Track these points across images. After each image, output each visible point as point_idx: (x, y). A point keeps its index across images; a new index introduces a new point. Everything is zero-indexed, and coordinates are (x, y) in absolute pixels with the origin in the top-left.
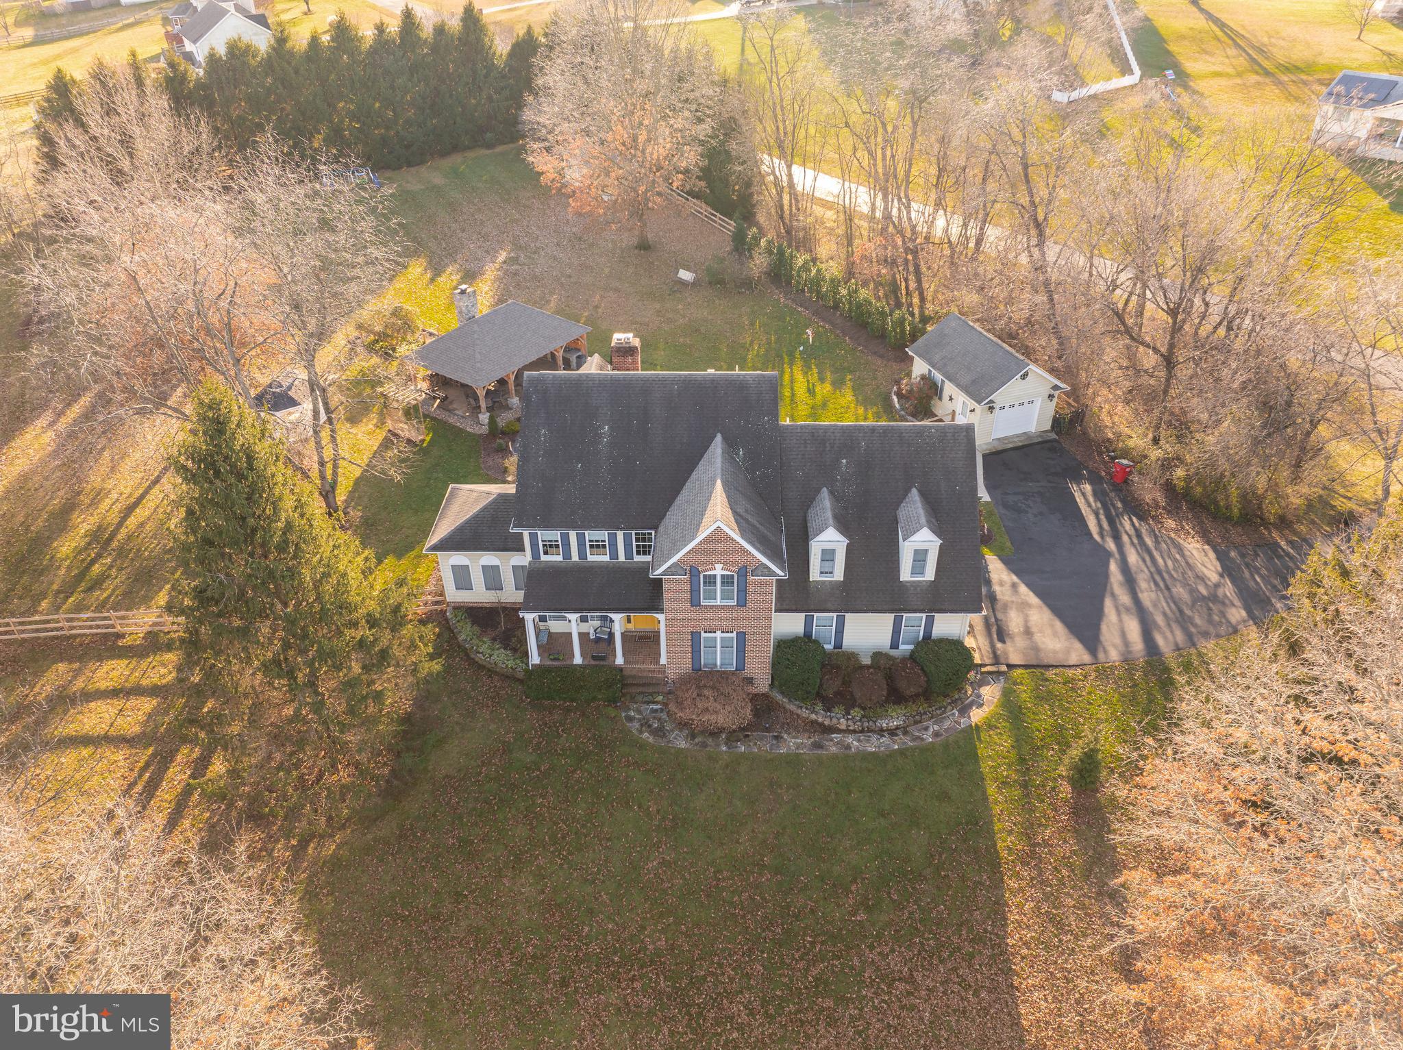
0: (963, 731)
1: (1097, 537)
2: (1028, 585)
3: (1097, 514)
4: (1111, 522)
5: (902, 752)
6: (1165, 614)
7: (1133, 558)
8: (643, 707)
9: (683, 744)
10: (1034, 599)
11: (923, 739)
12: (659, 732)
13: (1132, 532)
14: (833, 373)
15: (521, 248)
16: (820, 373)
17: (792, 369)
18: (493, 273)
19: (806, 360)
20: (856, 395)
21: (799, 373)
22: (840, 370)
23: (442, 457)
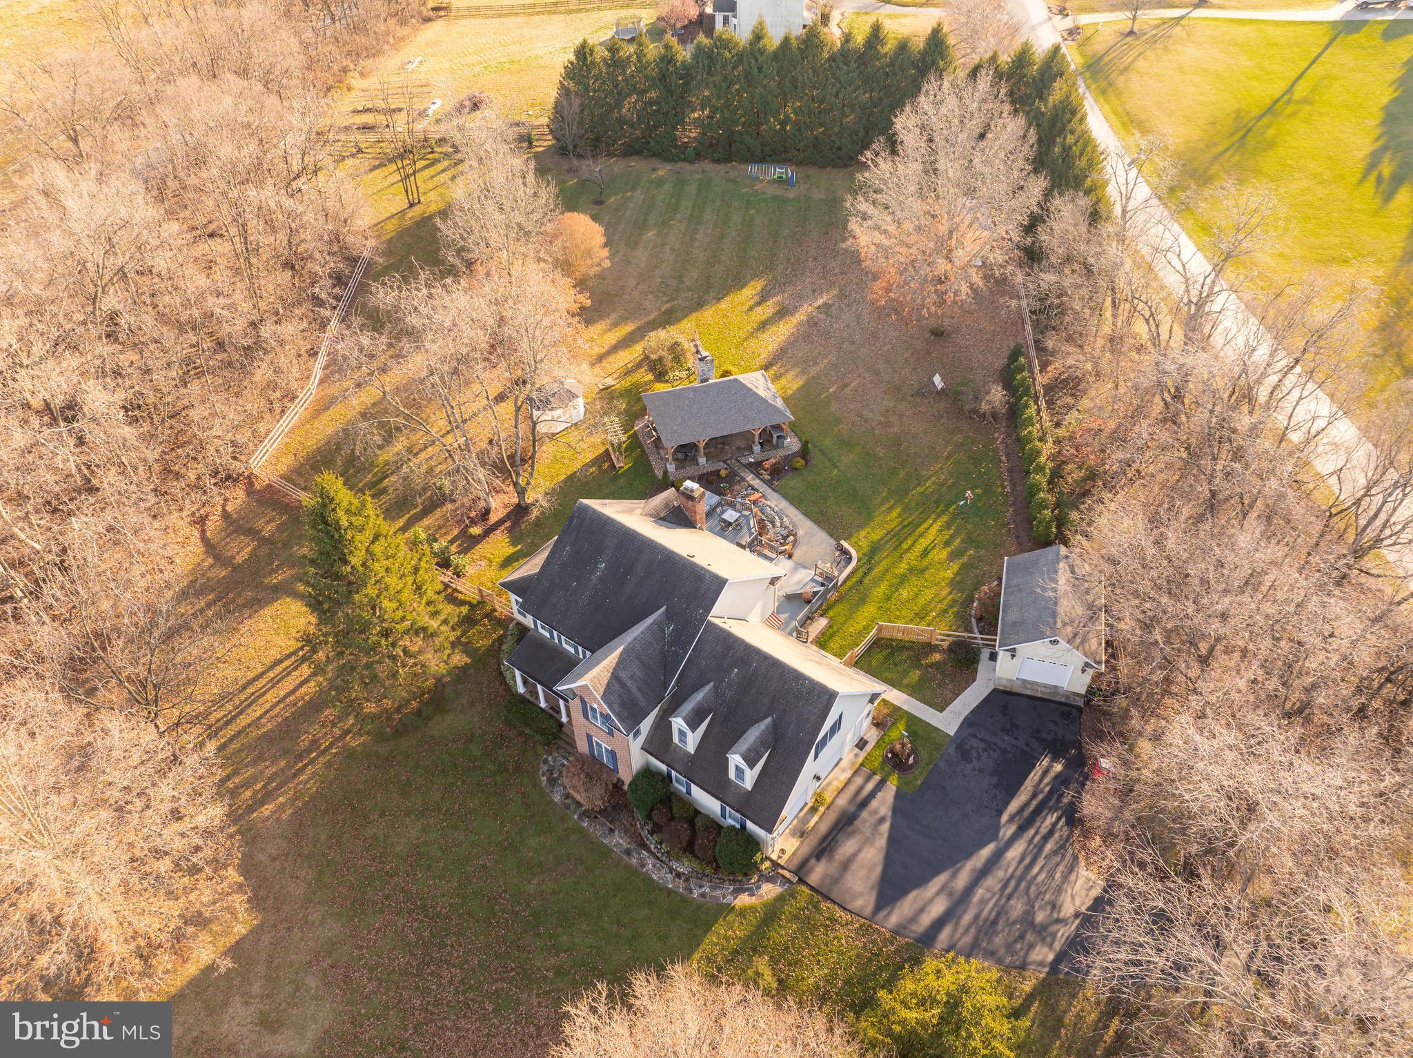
0: (721, 905)
1: (1005, 818)
2: (892, 825)
3: (1034, 796)
4: (1038, 811)
5: (669, 892)
6: (977, 917)
7: (1014, 853)
8: (560, 758)
9: (557, 798)
10: (882, 842)
11: (691, 892)
12: (552, 782)
13: (1044, 830)
14: (962, 541)
15: (842, 296)
16: (952, 537)
17: (935, 521)
18: (800, 317)
19: (954, 517)
20: (957, 574)
21: (936, 527)
22: (971, 541)
23: (622, 488)
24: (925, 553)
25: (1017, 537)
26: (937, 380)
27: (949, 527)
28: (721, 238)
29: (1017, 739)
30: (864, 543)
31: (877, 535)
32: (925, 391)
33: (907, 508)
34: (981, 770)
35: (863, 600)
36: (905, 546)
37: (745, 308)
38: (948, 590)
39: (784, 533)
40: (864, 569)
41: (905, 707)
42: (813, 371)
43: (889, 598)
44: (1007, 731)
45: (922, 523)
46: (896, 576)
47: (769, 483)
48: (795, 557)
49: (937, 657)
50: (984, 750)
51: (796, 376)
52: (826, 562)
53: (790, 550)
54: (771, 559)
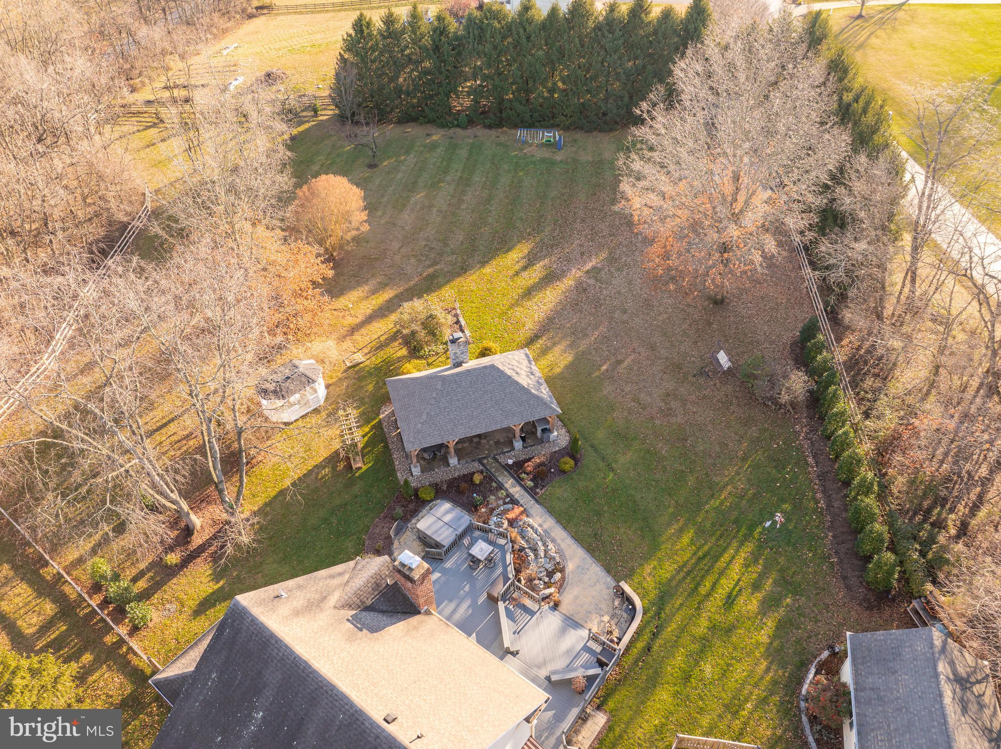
14: (776, 583)
15: (612, 260)
16: (762, 576)
17: (737, 551)
18: (568, 282)
19: (761, 546)
20: (774, 637)
21: (740, 561)
22: (786, 584)
23: (356, 497)
24: (730, 601)
25: (844, 578)
26: (723, 358)
27: (756, 561)
28: (488, 201)
30: (650, 583)
31: (668, 570)
32: (709, 369)
33: (700, 532)
35: (653, 682)
36: (703, 590)
37: (511, 273)
38: (764, 664)
39: (550, 566)
40: (652, 627)
42: (583, 345)
43: (687, 678)
45: (721, 555)
46: (694, 639)
47: (531, 492)
48: (563, 607)
51: (564, 351)
52: (602, 613)
53: (556, 596)
54: (532, 613)
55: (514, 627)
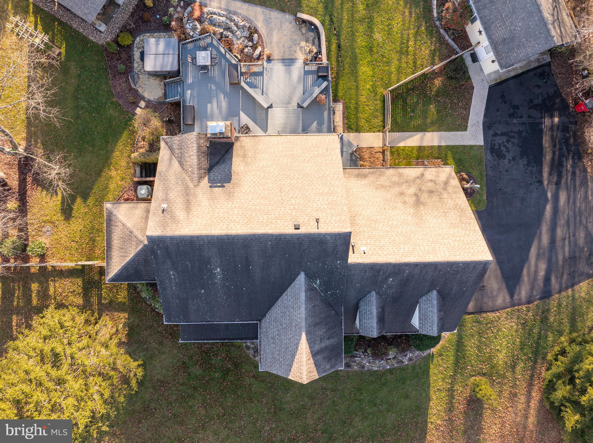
4: (561, 162)
13: (570, 175)
23: (79, 76)
29: (521, 117)
34: (514, 159)
39: (246, 34)
41: (443, 144)
43: (370, 50)
44: (512, 116)
48: (276, 55)
49: (438, 82)
50: (508, 141)
52: (298, 42)
53: (267, 52)
54: (261, 74)
55: (259, 91)
